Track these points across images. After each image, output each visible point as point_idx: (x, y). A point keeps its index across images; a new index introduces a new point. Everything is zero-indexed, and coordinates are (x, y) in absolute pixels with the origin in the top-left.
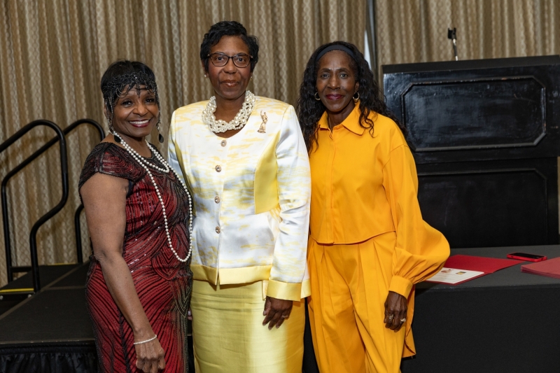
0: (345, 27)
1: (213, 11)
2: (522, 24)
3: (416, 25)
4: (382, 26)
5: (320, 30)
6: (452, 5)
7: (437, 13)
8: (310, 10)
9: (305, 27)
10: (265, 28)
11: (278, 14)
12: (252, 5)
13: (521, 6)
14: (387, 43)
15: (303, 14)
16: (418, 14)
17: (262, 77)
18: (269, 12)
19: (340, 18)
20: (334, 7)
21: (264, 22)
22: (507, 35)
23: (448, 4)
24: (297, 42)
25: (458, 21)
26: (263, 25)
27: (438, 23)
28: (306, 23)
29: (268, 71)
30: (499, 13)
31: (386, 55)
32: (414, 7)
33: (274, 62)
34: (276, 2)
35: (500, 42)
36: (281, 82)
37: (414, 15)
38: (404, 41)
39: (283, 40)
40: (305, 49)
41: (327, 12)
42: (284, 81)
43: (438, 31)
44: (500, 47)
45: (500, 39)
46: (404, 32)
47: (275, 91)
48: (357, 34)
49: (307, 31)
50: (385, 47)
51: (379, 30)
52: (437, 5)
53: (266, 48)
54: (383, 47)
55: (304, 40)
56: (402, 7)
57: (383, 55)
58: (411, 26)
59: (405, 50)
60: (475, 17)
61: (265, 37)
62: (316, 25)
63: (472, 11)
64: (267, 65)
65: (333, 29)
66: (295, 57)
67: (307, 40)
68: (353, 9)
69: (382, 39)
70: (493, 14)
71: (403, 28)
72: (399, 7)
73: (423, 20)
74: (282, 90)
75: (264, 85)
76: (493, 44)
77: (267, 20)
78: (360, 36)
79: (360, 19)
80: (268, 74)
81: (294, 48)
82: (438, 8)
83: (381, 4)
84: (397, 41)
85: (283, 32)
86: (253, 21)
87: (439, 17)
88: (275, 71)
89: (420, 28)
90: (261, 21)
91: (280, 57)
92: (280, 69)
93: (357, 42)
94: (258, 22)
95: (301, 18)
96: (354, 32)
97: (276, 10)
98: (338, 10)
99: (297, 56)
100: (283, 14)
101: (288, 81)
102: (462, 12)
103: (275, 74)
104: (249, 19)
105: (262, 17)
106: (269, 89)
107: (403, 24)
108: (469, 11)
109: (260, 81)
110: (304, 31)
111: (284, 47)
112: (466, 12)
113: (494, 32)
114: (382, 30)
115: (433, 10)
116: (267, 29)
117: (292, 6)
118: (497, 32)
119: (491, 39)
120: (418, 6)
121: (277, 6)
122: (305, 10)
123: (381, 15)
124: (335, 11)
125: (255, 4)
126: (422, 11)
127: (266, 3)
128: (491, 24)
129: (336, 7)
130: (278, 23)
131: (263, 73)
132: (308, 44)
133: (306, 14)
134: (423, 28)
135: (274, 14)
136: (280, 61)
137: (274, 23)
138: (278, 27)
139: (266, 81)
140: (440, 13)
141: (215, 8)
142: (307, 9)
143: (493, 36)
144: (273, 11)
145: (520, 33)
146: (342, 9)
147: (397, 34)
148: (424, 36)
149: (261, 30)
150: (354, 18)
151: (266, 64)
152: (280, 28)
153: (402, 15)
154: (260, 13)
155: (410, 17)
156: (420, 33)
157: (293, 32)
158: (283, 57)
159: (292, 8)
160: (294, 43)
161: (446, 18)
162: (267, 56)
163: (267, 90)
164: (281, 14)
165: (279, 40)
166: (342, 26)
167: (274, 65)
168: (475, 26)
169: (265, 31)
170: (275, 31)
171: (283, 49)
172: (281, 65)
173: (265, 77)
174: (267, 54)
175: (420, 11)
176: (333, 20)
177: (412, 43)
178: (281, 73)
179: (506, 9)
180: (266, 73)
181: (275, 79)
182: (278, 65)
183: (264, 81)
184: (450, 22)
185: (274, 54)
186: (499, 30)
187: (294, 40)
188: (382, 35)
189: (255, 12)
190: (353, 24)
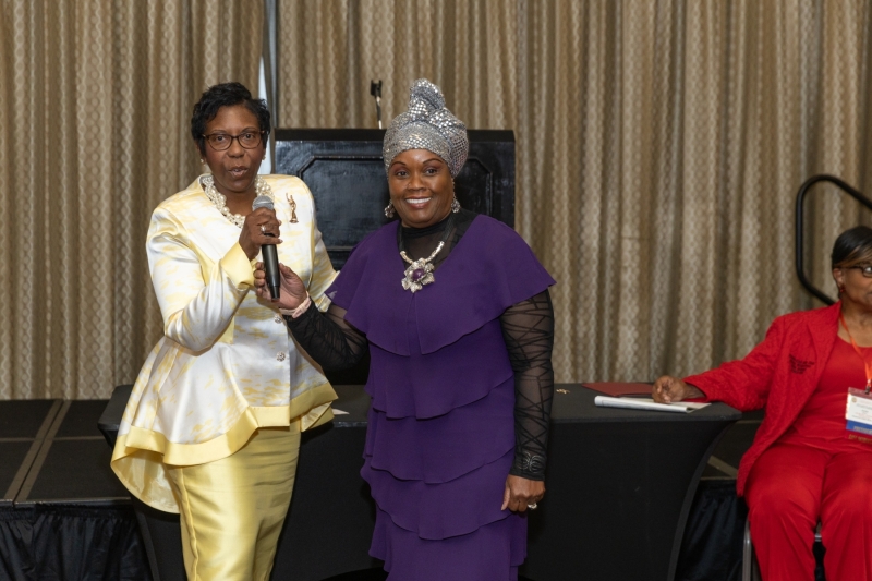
0: (229, 52)
1: (15, 11)
2: (498, 68)
3: (341, 58)
4: (287, 56)
5: (190, 54)
6: (396, 32)
7: (373, 43)
8: (174, 21)
9: (166, 48)
10: (101, 46)
11: (123, 24)
12: (82, 6)
13: (497, 42)
14: (294, 82)
15: (164, 28)
16: (344, 41)
17: (92, 123)
18: (109, 20)
19: (221, 38)
20: (212, 21)
21: (100, 35)
22: (477, 82)
23: (389, 30)
24: (151, 71)
25: (405, 57)
26: (97, 40)
27: (373, 57)
28: (168, 41)
29: (102, 114)
30: (466, 49)
31: (291, 102)
32: (337, 29)
33: (113, 100)
34: (120, 4)
35: (466, 92)
36: (123, 132)
37: (338, 42)
38: (321, 82)
39: (129, 66)
40: (163, 82)
41: (202, 27)
42: (127, 131)
43: (373, 69)
44: (466, 101)
45: (466, 88)
46: (320, 68)
47: (113, 146)
48: (248, 65)
49: (168, 55)
50: (291, 89)
51: (282, 61)
52: (373, 30)
53: (101, 77)
54: (287, 89)
55: (163, 69)
56: (319, 28)
57: (288, 101)
58: (332, 59)
59: (321, 95)
60: (430, 53)
61: (101, 59)
62: (184, 46)
63: (425, 43)
64: (102, 104)
65: (210, 54)
66: (147, 94)
67: (168, 69)
68: (244, 26)
69: (287, 76)
70: (457, 50)
71: (320, 61)
72: (315, 29)
73: (351, 49)
74: (123, 145)
75: (96, 136)
76: (456, 96)
77: (104, 33)
78: (252, 70)
79: (254, 43)
80: (102, 118)
81: (147, 81)
82: (375, 35)
83: (287, 21)
84: (310, 81)
85: (129, 52)
86: (82, 33)
87: (375, 49)
88: (113, 114)
89: (347, 62)
90: (94, 33)
91: (123, 91)
92: (122, 111)
93: (248, 78)
94: (90, 35)
95: (159, 34)
96: (243, 62)
97: (120, 17)
98: (219, 25)
99: (151, 93)
100: (131, 25)
101: (133, 131)
102: (410, 43)
103: (113, 118)
104: (74, 29)
105: (97, 26)
106: (103, 142)
107: (320, 55)
108: (421, 42)
109: (89, 129)
110: (164, 55)
111: (130, 76)
112: (416, 43)
113: (457, 77)
114: (287, 63)
115: (367, 37)
116: (104, 47)
117: (146, 13)
118: (462, 77)
119: (454, 88)
120: (344, 28)
121: (122, 10)
122: (166, 21)
123: (287, 37)
124: (215, 27)
125: (86, 6)
126: (351, 36)
127: (104, 6)
128: (454, 64)
129: (216, 20)
130: (122, 37)
131: (95, 116)
132: (169, 75)
133: (168, 28)
134: (352, 62)
135: (116, 23)
136: (122, 98)
137: (116, 37)
138: (121, 44)
139: (99, 130)
140: (377, 43)
141: (19, 5)
142: (170, 20)
143: (457, 83)
144: (114, 19)
145: (496, 83)
146: (226, 23)
147: (310, 69)
148: (352, 76)
149: (94, 47)
150: (244, 40)
151: (99, 102)
152: (125, 45)
153: (319, 41)
154: (94, 20)
155: (331, 45)
156: (347, 70)
157: (147, 54)
158: (128, 93)
159: (147, 16)
160: (147, 71)
161: (386, 50)
162: (102, 90)
163: (99, 143)
164: (127, 23)
165: (123, 65)
166: (225, 50)
167: (113, 105)
168: (430, 67)
169: (101, 49)
170: (116, 50)
171: (128, 80)
172: (123, 105)
173: (97, 123)
174: (102, 87)
175: (347, 37)
176: (210, 41)
177: (332, 85)
178: (123, 118)
179: (477, 43)
180: (99, 116)
181: (113, 128)
182: (119, 105)
183: (95, 130)
184: (392, 57)
185: (114, 87)
186: (466, 75)
187: (147, 67)
188: (287, 69)
189: (86, 19)
190: (243, 48)
